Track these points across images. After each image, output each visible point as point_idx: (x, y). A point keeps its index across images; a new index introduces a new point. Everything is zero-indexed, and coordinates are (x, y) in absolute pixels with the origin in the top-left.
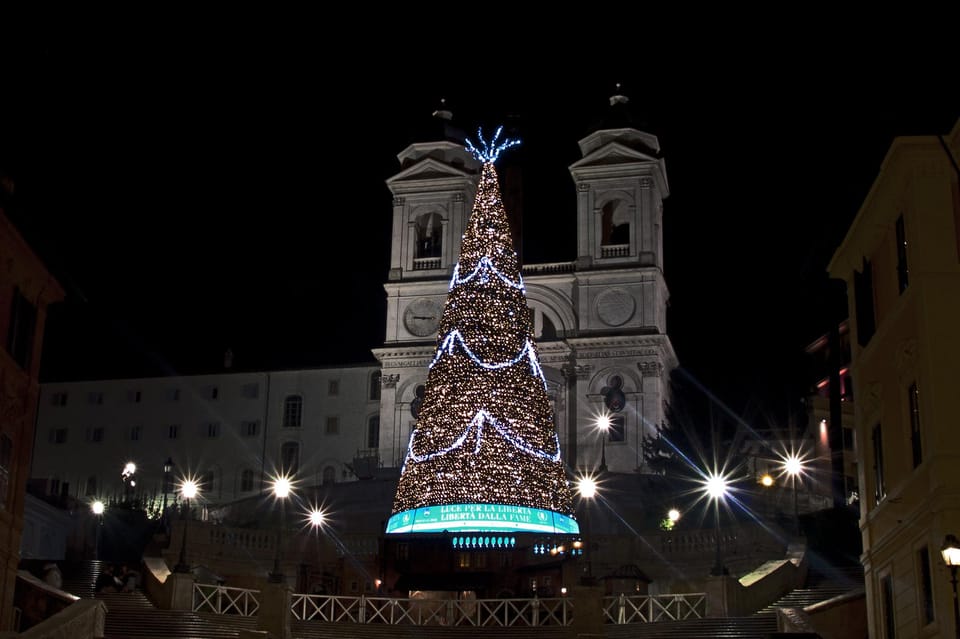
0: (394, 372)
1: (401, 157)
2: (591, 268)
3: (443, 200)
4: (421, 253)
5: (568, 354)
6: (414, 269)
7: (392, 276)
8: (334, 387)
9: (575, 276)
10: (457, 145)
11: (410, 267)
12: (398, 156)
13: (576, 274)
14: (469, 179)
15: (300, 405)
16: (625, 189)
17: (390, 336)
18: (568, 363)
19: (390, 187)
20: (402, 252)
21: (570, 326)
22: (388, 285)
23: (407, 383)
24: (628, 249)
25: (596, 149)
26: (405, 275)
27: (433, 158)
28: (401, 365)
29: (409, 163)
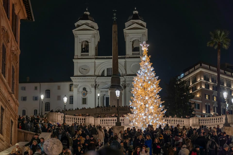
0: (77, 83)
1: (76, 24)
2: (130, 58)
3: (89, 37)
4: (82, 52)
5: (124, 80)
6: (81, 56)
7: (75, 57)
8: (59, 88)
9: (125, 59)
10: (92, 22)
11: (80, 55)
12: (75, 24)
13: (126, 59)
14: (96, 31)
15: (50, 92)
16: (138, 37)
17: (75, 74)
18: (124, 82)
19: (73, 32)
20: (78, 51)
21: (124, 73)
22: (74, 60)
23: (81, 87)
24: (139, 53)
25: (130, 25)
26: (79, 57)
27: (85, 25)
28: (79, 82)
29: (79, 26)
